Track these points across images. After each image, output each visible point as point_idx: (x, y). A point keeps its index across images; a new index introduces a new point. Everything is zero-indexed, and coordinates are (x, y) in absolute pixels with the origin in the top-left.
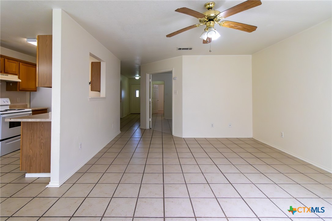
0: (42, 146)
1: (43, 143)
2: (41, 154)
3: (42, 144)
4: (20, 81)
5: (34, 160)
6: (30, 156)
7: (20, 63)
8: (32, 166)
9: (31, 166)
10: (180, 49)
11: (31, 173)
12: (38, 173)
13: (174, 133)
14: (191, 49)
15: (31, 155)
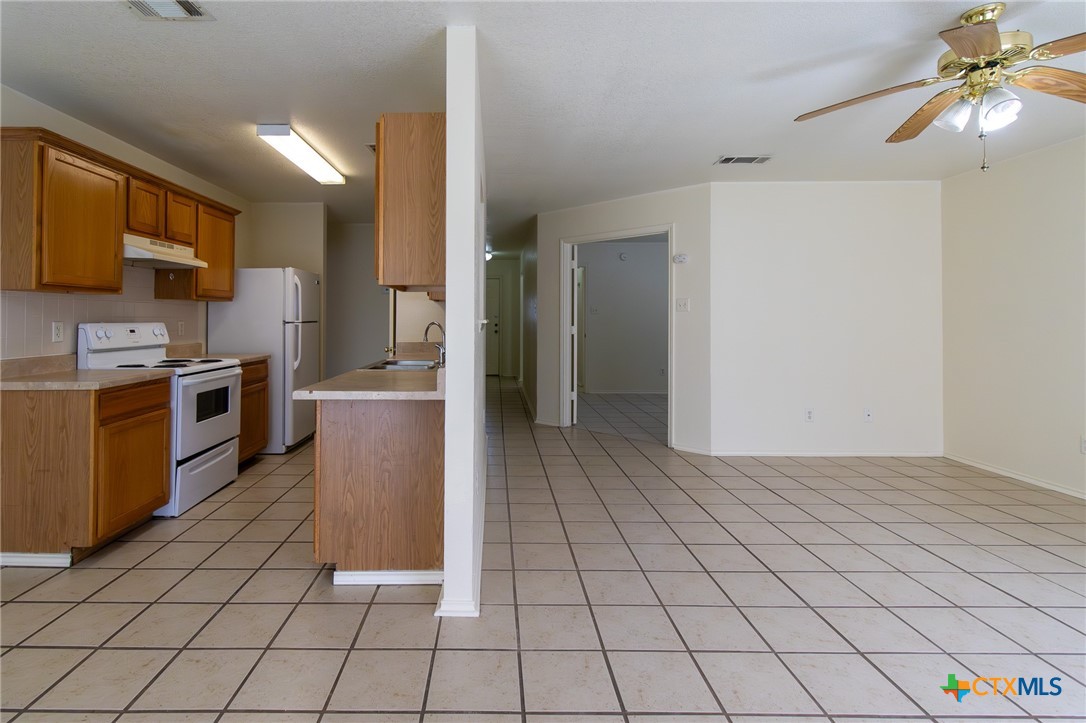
0: (384, 483)
1: (389, 472)
2: (385, 508)
3: (387, 474)
4: (204, 265)
5: (361, 526)
6: (346, 514)
7: (200, 206)
8: (352, 548)
9: (349, 546)
10: (727, 160)
11: (351, 570)
12: (374, 570)
13: (677, 439)
14: (763, 160)
15: (348, 510)
